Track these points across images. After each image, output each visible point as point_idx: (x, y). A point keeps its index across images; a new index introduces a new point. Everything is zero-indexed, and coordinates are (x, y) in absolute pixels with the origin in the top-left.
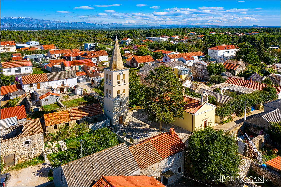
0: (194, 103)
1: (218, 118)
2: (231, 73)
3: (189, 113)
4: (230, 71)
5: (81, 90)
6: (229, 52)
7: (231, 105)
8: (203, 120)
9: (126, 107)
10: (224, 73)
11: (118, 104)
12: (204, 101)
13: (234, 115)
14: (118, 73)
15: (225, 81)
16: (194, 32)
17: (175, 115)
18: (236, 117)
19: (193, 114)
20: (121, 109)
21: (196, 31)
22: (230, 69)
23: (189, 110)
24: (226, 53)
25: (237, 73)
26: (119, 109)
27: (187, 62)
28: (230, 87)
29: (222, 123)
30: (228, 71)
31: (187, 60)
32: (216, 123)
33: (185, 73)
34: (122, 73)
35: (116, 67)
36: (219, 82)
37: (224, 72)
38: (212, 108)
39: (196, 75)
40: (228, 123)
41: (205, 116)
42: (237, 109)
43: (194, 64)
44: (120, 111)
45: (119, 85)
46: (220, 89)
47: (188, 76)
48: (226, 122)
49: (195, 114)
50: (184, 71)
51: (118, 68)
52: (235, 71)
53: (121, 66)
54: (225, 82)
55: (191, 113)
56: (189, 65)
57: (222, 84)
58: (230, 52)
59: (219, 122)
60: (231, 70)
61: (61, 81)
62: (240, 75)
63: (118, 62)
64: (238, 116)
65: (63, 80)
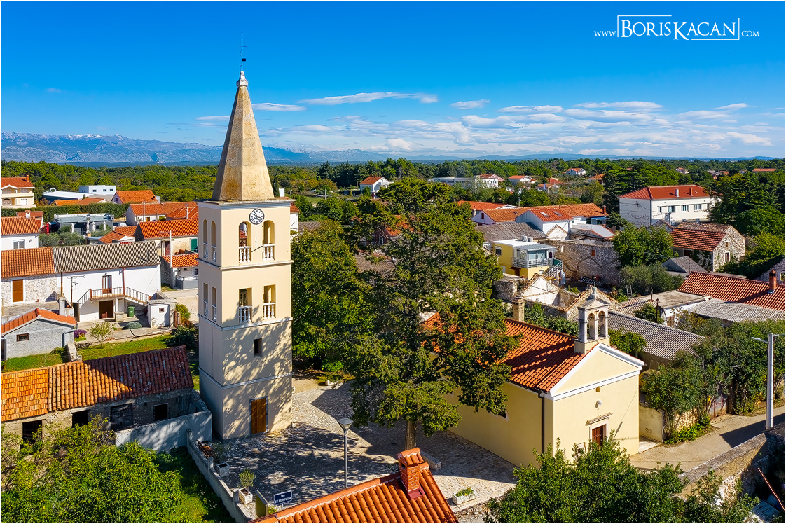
0: (552, 348)
1: (652, 416)
2: (697, 260)
3: (528, 388)
4: (694, 255)
5: (166, 308)
6: (686, 207)
7: (707, 362)
8: (588, 423)
9: (279, 364)
10: (673, 259)
11: (240, 348)
12: (591, 337)
13: (718, 409)
14: (243, 215)
15: (676, 285)
16: (580, 167)
17: (469, 399)
18: (728, 415)
19: (545, 392)
20: (255, 372)
21: (586, 165)
22: (692, 249)
23: (528, 378)
24: (678, 209)
25: (718, 262)
26: (247, 374)
27: (546, 227)
28: (695, 305)
29: (669, 438)
30: (687, 253)
31: (546, 219)
32: (643, 438)
33: (539, 259)
34: (259, 214)
35: (235, 189)
36: (657, 290)
37: (675, 257)
38: (628, 371)
39: (576, 272)
40: (697, 440)
41: (597, 406)
42: (730, 378)
43: (570, 235)
44: (251, 378)
45: (246, 263)
46: (660, 309)
47: (547, 272)
48: (687, 437)
49: (554, 392)
50: (535, 252)
51: (247, 193)
52: (711, 257)
53: (257, 189)
54: (676, 288)
55: (535, 389)
56: (551, 237)
57: (665, 293)
58: (691, 208)
59: (659, 436)
60: (697, 252)
61: (104, 274)
62: (731, 268)
63: (245, 169)
64: (734, 413)
65: (109, 273)
